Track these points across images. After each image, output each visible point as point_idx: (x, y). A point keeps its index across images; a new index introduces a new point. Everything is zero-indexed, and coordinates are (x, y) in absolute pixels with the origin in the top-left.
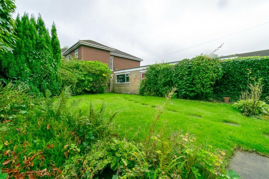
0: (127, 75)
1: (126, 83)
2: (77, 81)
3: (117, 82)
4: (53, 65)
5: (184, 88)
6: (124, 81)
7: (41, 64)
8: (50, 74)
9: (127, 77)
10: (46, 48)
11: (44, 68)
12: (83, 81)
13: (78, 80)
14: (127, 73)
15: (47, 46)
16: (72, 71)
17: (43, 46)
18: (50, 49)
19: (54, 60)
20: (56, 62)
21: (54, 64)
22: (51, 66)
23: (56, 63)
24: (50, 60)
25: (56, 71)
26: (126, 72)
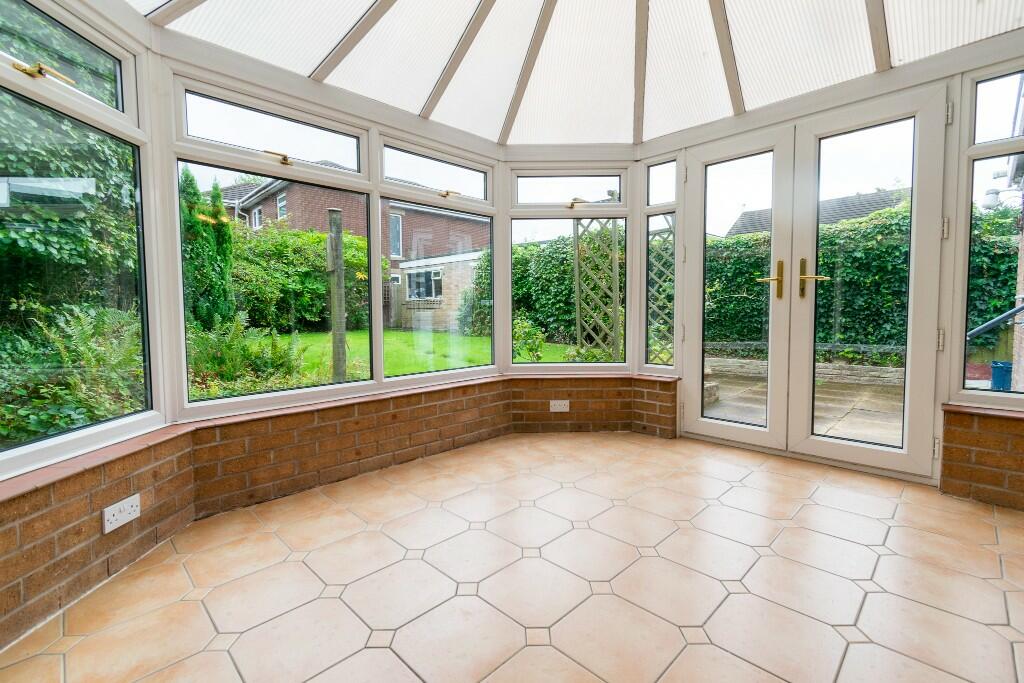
0: (437, 274)
1: (432, 298)
2: (278, 295)
3: (410, 296)
4: (218, 269)
5: (552, 315)
6: (429, 293)
7: (196, 268)
8: (212, 287)
9: (435, 280)
10: (202, 237)
11: (202, 275)
12: (298, 295)
13: (282, 291)
14: (435, 268)
15: (205, 231)
16: (265, 265)
17: (199, 232)
18: (210, 238)
19: (219, 258)
20: (222, 261)
21: (219, 266)
22: (214, 270)
23: (222, 265)
24: (212, 259)
25: (223, 279)
26: (435, 264)
